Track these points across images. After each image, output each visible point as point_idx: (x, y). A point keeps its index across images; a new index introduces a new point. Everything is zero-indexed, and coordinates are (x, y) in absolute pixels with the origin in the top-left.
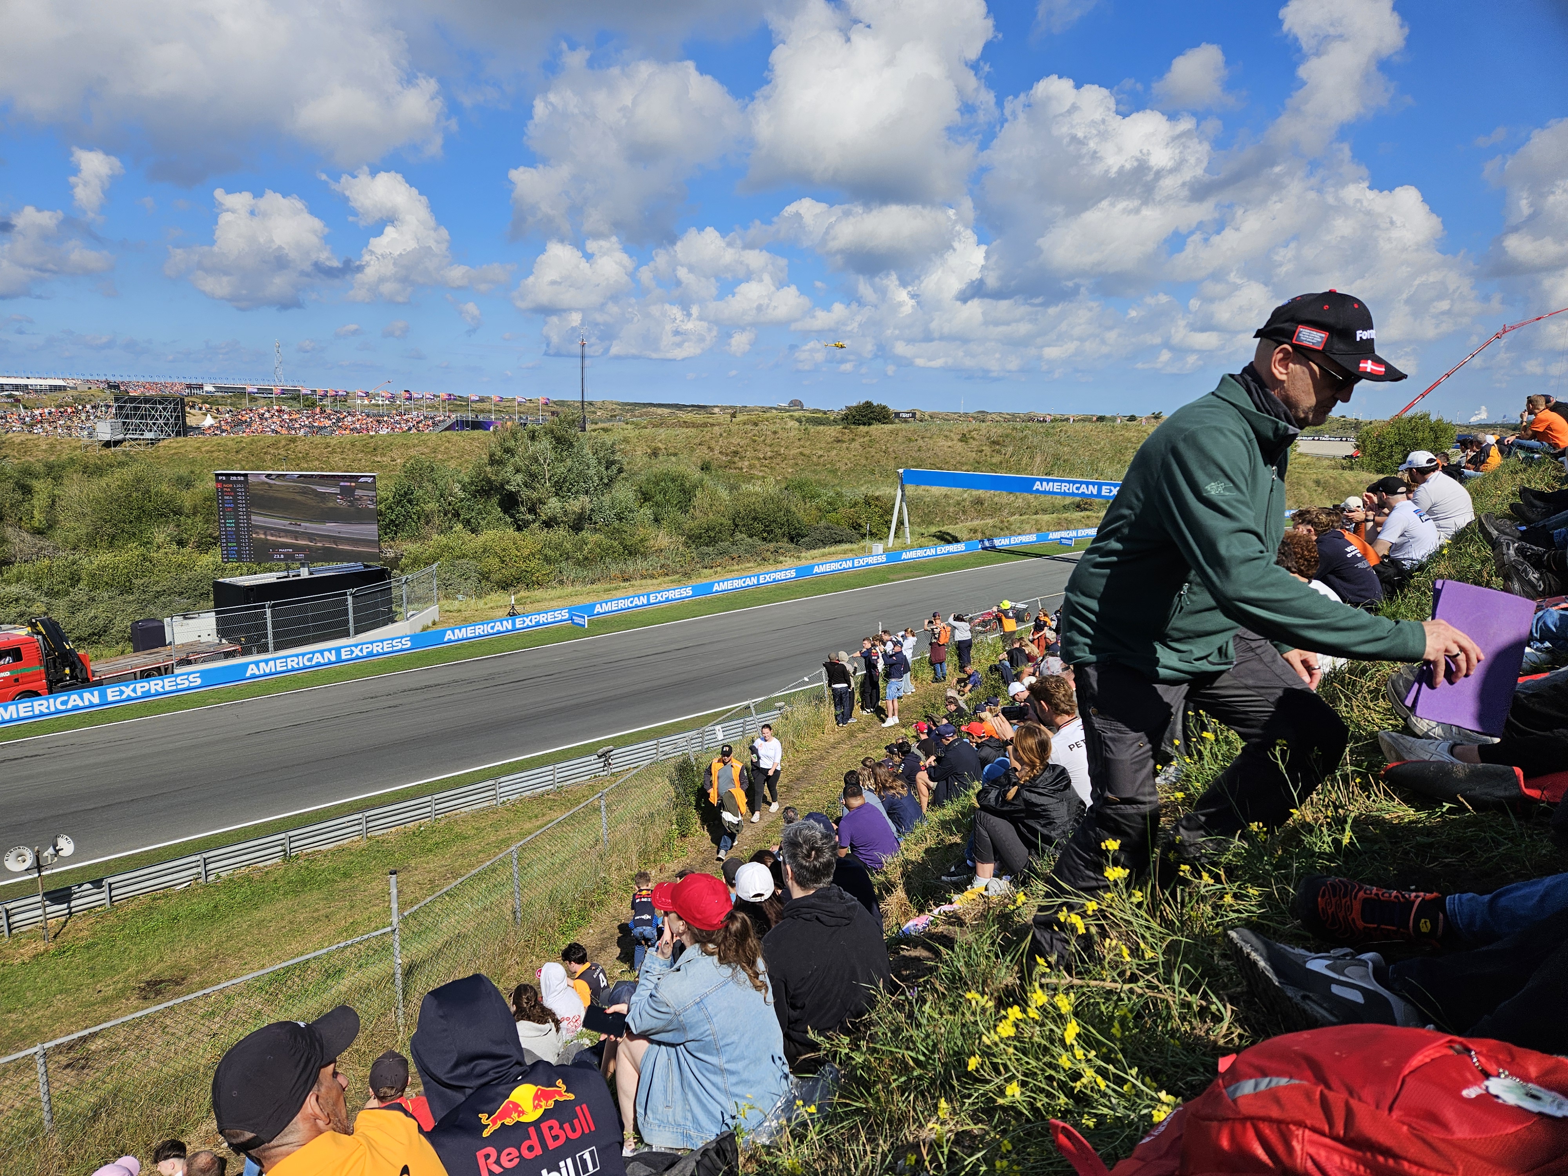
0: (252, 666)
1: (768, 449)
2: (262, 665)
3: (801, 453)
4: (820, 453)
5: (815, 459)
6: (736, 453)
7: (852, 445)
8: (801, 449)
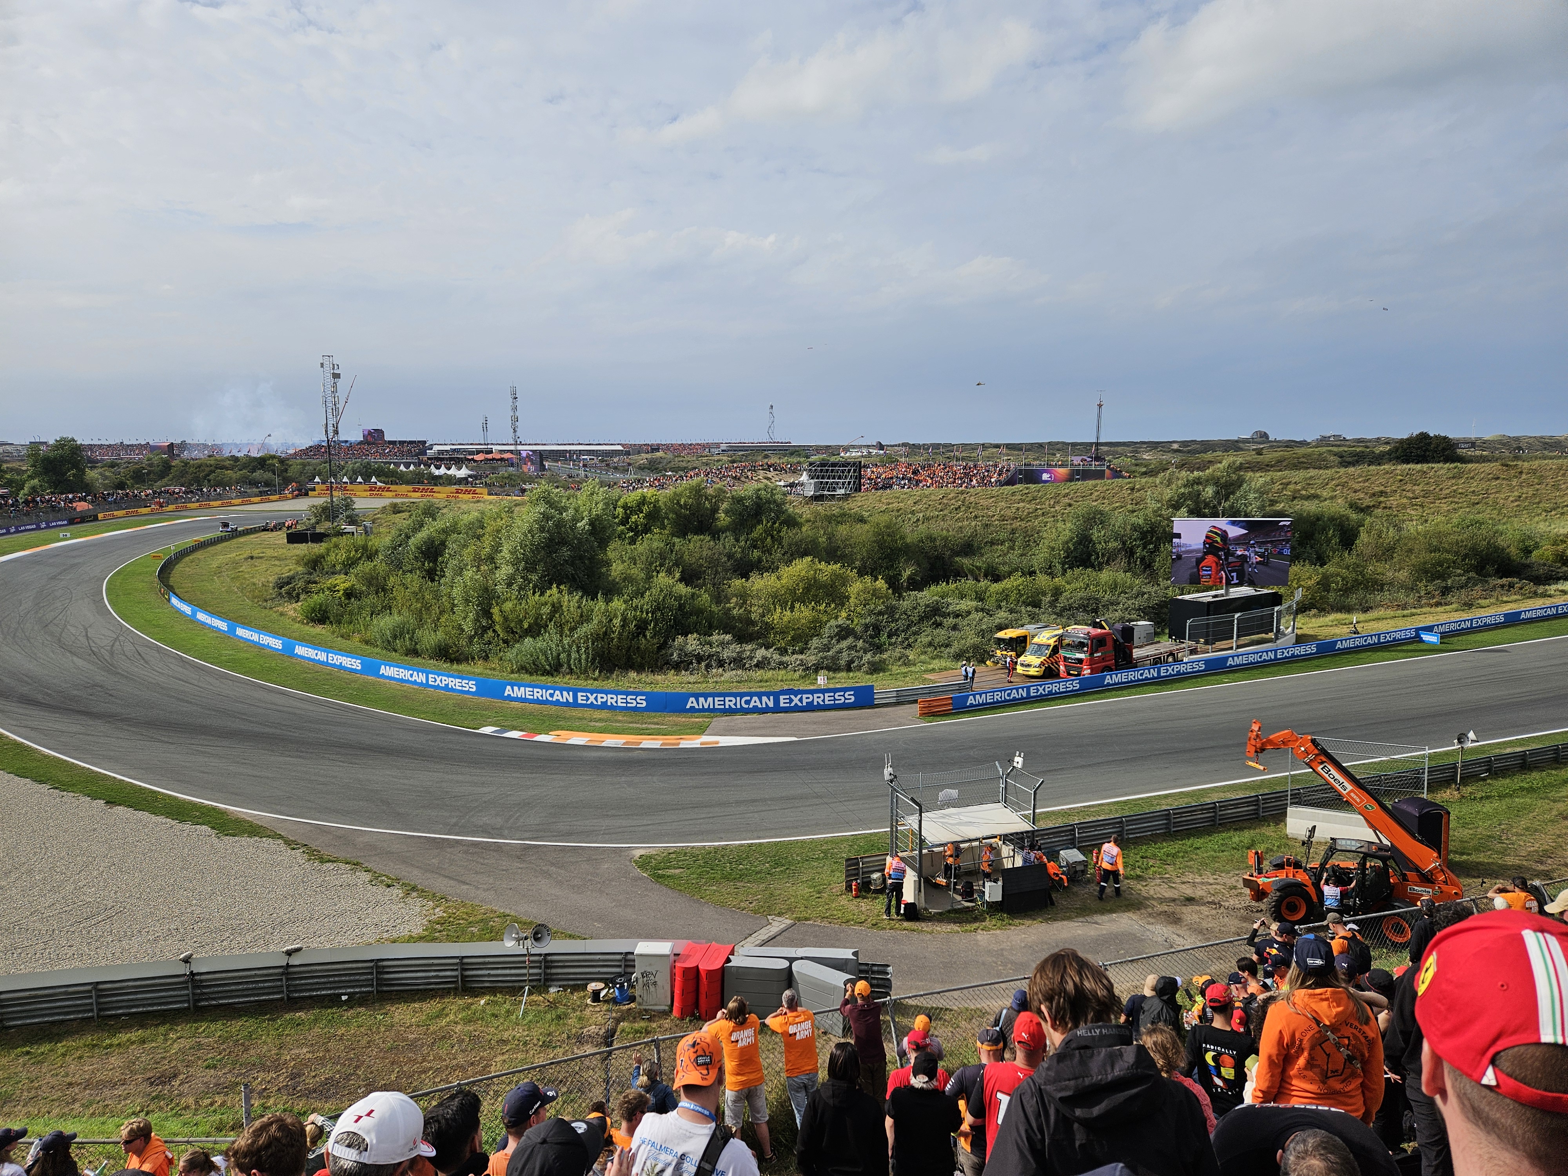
0: (1231, 659)
1: (1416, 487)
2: (1236, 658)
6: (1381, 493)
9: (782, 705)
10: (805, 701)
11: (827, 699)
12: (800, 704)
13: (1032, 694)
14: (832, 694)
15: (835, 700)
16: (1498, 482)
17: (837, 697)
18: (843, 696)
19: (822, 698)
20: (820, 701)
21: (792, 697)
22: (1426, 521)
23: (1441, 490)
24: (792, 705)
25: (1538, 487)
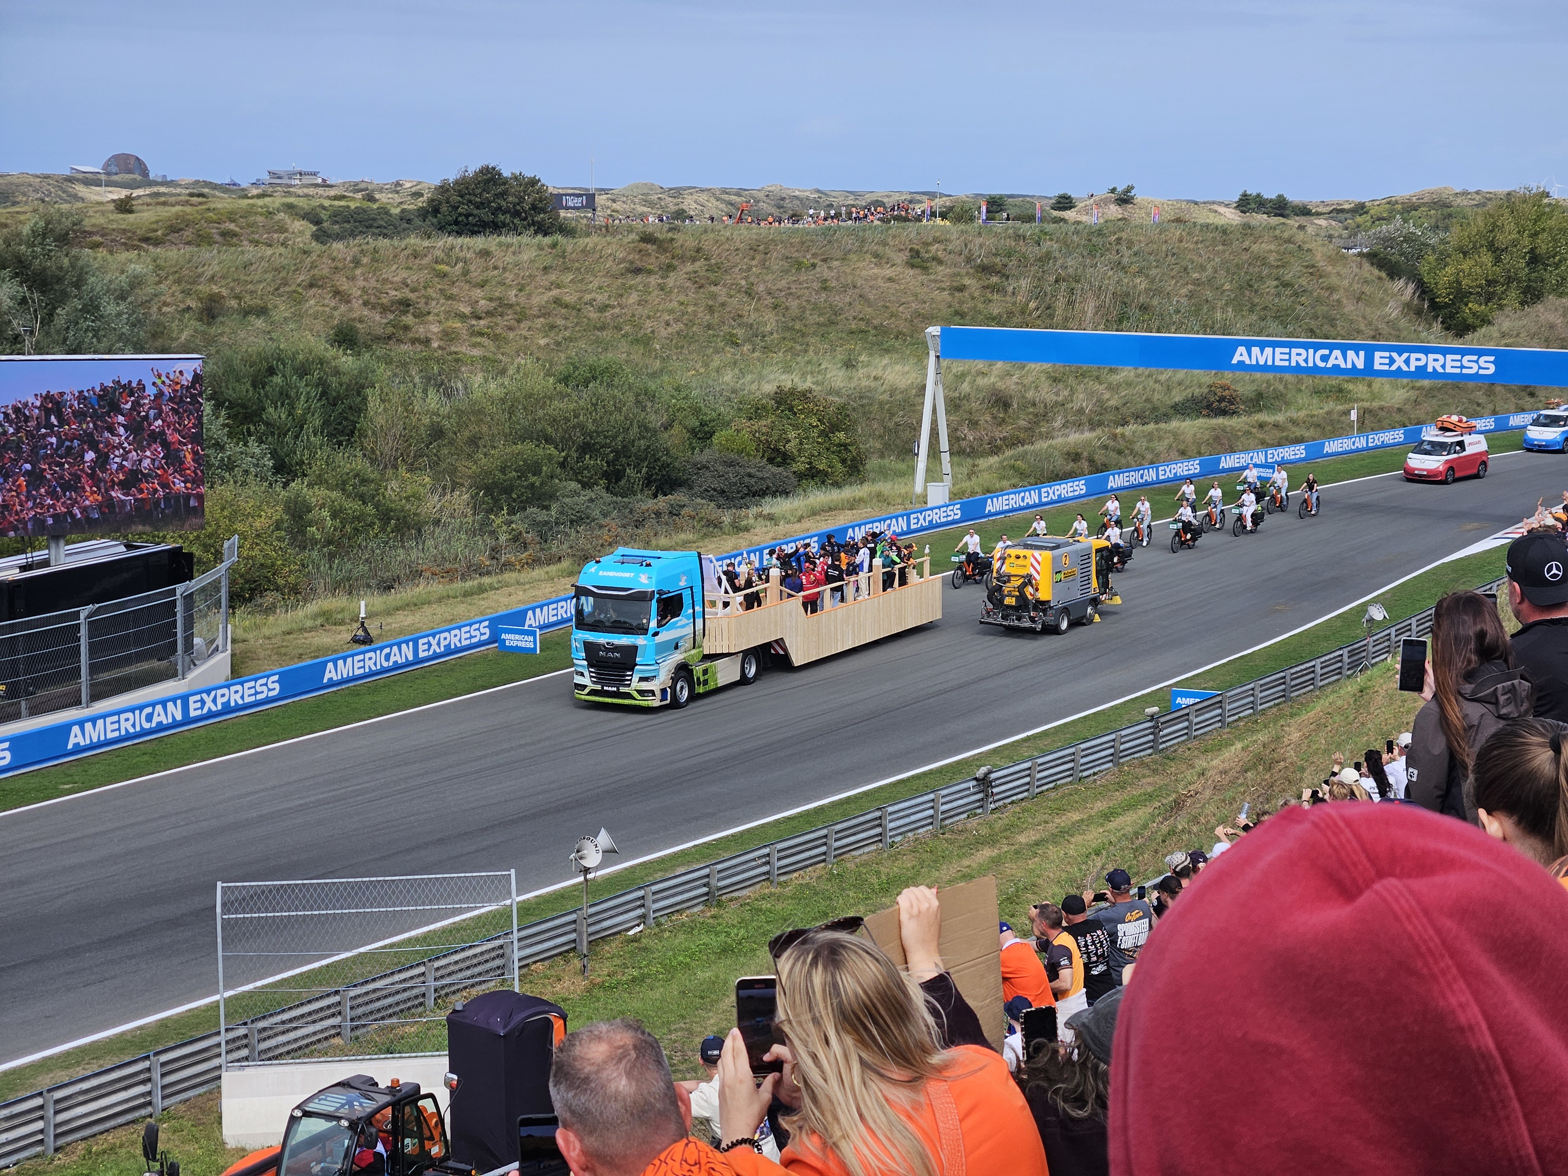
0: (76, 729)
1: (478, 293)
2: (88, 726)
3: (557, 301)
4: (601, 298)
5: (593, 315)
6: (405, 304)
7: (671, 282)
8: (555, 292)
16: (639, 278)
22: (503, 372)
23: (529, 295)
25: (713, 289)
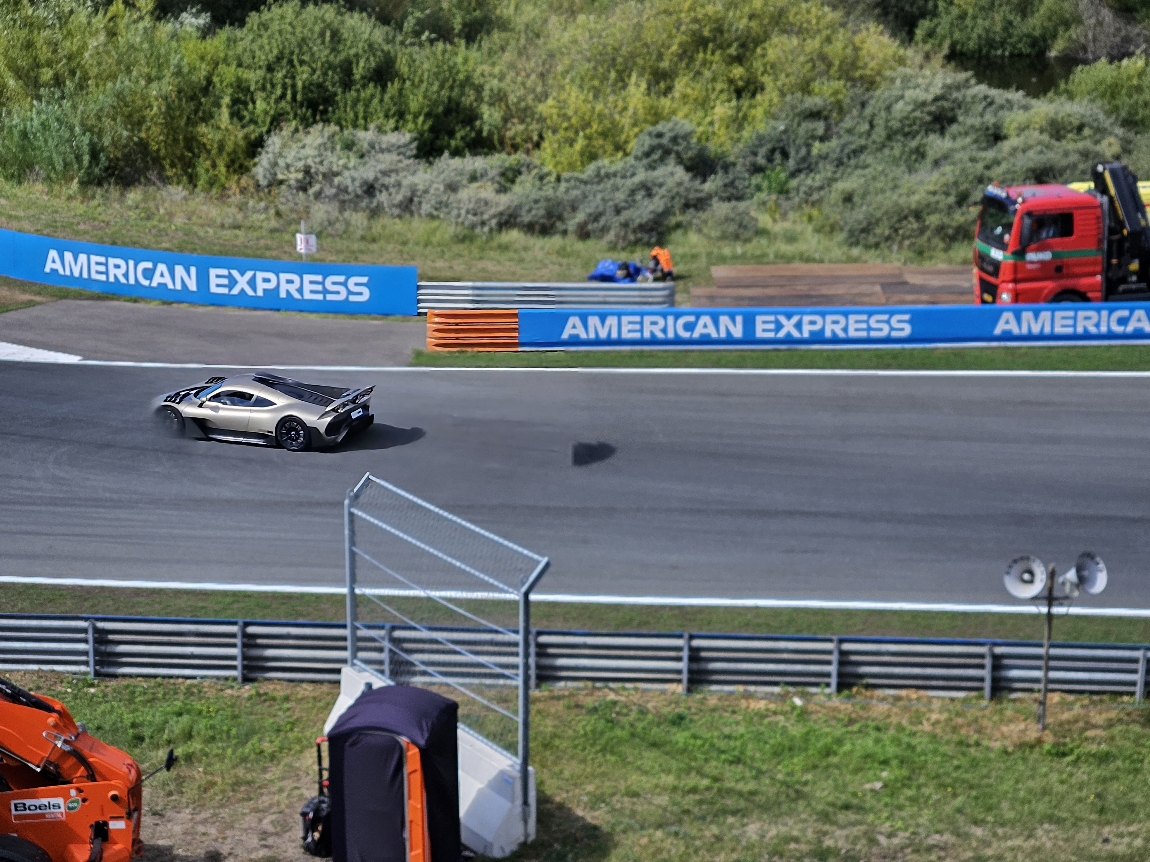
9: (214, 289)
10: (261, 286)
11: (307, 287)
12: (250, 292)
13: (760, 334)
14: (319, 278)
15: (325, 291)
17: (329, 287)
18: (345, 284)
19: (297, 284)
20: (293, 289)
21: (235, 273)
24: (235, 291)
